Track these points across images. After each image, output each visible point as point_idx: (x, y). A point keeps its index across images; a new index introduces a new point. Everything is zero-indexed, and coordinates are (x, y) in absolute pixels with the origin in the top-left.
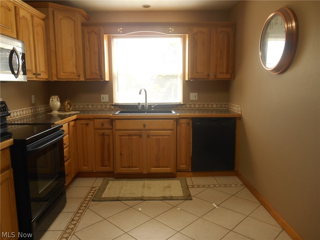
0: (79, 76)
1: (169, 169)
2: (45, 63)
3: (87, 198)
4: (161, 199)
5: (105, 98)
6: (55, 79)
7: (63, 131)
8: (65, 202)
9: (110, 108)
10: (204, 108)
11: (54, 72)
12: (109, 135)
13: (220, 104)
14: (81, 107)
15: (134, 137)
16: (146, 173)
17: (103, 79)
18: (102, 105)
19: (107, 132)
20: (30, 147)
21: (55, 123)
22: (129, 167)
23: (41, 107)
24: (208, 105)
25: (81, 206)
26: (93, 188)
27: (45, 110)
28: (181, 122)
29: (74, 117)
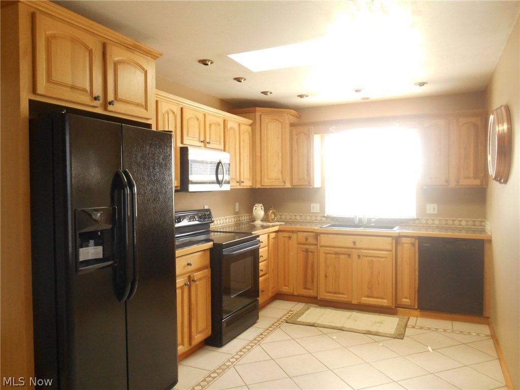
0: (285, 182)
1: (386, 301)
2: (250, 169)
3: (281, 319)
4: (364, 332)
5: (315, 207)
6: (259, 186)
7: (259, 241)
8: (258, 318)
9: (321, 220)
10: (448, 225)
11: (258, 178)
12: (314, 252)
13: (473, 221)
14: (288, 217)
15: (342, 257)
16: (356, 303)
17: (311, 186)
18: (312, 216)
19: (312, 248)
20: (225, 251)
21: (253, 233)
22: (335, 293)
23: (244, 216)
24: (453, 221)
25: (273, 325)
26: (290, 311)
27: (249, 219)
28: (403, 241)
29: (276, 229)
